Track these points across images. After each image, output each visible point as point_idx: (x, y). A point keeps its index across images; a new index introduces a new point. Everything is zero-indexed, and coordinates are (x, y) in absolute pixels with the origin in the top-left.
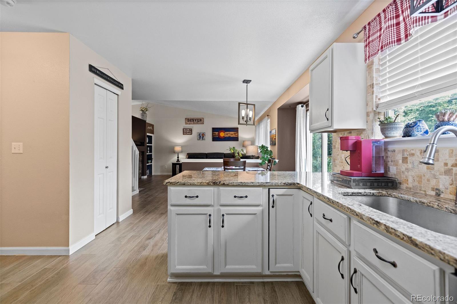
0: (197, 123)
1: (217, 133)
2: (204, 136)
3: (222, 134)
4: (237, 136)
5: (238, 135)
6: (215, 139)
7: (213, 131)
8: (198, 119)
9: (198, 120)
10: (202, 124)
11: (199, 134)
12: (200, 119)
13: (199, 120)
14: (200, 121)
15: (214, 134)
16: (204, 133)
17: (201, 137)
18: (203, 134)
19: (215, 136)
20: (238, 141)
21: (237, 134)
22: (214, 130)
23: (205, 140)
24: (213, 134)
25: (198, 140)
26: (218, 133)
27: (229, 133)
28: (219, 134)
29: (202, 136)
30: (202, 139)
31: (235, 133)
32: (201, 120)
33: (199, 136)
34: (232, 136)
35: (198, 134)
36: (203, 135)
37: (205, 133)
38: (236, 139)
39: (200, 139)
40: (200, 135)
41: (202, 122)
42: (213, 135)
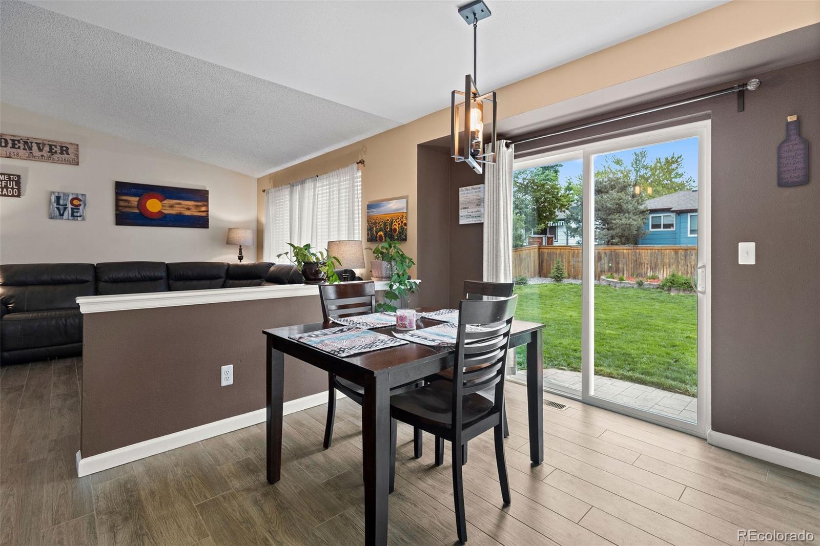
0: (50, 159)
1: (137, 199)
2: (81, 208)
3: (154, 205)
4: (204, 214)
5: (208, 211)
6: (123, 218)
7: (117, 194)
8: (50, 146)
9: (51, 149)
10: (70, 164)
11: (58, 198)
12: (62, 147)
13: (58, 149)
14: (62, 153)
15: (121, 203)
16: (80, 197)
17: (65, 209)
18: (77, 199)
19: (127, 210)
20: (208, 228)
21: (203, 209)
22: (122, 188)
23: (84, 219)
24: (117, 201)
25: (51, 218)
26: (138, 202)
27: (180, 204)
28: (141, 205)
29: (70, 206)
30: (73, 215)
31: (197, 206)
32: (64, 150)
33: (58, 203)
34: (187, 213)
35: (53, 198)
36: (76, 202)
37: (83, 195)
38: (201, 222)
39: (62, 215)
40: (61, 202)
41: (72, 156)
42: (117, 206)
